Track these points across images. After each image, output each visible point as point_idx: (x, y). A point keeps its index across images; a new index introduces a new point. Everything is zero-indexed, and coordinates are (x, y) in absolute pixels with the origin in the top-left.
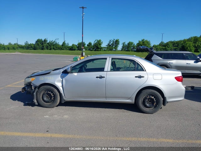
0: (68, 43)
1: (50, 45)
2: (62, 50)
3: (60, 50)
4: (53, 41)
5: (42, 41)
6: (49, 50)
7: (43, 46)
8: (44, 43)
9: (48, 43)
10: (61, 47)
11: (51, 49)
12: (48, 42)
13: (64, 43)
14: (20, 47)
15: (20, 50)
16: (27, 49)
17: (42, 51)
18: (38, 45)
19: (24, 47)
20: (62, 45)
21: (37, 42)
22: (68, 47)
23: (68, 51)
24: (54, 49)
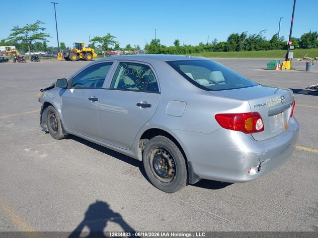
0: (283, 37)
1: (249, 43)
2: (269, 49)
3: (266, 50)
4: (256, 35)
5: (238, 37)
6: (248, 52)
7: (238, 46)
8: (240, 39)
9: (247, 40)
10: (269, 44)
11: (250, 50)
12: (248, 38)
13: (275, 38)
14: (205, 48)
15: (205, 52)
16: (215, 51)
17: (237, 52)
18: (231, 43)
19: (211, 48)
20: (271, 41)
21: (229, 39)
22: (281, 45)
23: (281, 50)
24: (255, 48)
